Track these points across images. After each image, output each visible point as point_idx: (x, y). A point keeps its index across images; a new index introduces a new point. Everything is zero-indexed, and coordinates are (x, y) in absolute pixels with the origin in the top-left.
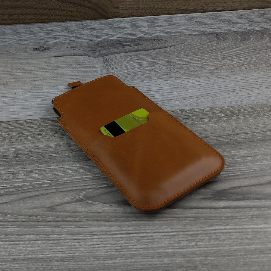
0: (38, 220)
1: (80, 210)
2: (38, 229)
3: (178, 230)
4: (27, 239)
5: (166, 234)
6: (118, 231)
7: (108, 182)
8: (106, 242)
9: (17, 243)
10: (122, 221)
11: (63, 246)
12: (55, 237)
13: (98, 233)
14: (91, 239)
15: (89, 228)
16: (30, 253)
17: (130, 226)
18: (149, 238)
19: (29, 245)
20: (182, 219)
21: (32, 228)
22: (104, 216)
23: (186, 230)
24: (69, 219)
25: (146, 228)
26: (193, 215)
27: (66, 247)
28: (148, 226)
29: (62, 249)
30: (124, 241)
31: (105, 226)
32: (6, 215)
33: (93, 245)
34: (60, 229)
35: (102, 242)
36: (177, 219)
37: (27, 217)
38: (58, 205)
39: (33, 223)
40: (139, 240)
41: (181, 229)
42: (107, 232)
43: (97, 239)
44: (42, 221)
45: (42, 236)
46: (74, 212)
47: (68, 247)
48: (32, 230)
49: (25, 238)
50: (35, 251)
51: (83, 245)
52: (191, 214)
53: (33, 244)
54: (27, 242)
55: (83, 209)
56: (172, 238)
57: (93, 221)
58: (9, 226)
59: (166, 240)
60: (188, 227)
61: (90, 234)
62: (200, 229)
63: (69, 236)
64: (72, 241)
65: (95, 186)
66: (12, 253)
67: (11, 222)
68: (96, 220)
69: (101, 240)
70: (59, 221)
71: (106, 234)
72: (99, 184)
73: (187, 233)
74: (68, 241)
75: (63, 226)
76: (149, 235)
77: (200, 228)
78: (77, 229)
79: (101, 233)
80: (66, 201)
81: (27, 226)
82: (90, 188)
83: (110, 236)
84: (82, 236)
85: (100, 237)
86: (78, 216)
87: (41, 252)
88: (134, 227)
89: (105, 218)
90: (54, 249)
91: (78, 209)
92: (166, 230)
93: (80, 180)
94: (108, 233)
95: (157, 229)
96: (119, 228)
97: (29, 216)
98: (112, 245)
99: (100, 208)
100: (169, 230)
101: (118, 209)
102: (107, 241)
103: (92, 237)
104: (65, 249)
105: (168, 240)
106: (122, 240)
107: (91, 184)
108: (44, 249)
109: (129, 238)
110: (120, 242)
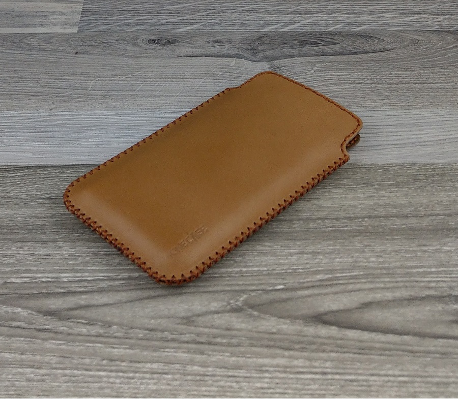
0: (166, 338)
1: (237, 326)
2: (166, 354)
3: (413, 373)
4: (148, 370)
5: (392, 379)
6: (306, 367)
7: (285, 282)
8: (286, 386)
9: (131, 375)
10: (312, 351)
11: (211, 386)
12: (195, 370)
13: (272, 369)
14: (260, 378)
15: (255, 359)
16: (153, 395)
17: (326, 361)
18: (361, 383)
19: (151, 381)
20: (419, 354)
21: (155, 351)
22: (280, 340)
23: (427, 374)
24: (219, 340)
25: (356, 367)
26: (439, 349)
27: (216, 389)
28: (358, 361)
29: (209, 391)
30: (316, 387)
31: (283, 357)
32: (110, 326)
33: (262, 388)
34: (204, 356)
35: (279, 386)
36: (410, 354)
37: (147, 332)
38: (199, 315)
39: (157, 343)
40: (343, 386)
41: (419, 373)
42: (287, 367)
43: (270, 378)
44: (173, 340)
45: (173, 366)
46: (228, 329)
47: (220, 389)
48: (155, 354)
49: (144, 367)
50: (161, 392)
51: (245, 388)
52: (435, 346)
53: (159, 379)
54: (148, 376)
55: (243, 326)
56: (403, 387)
57: (261, 346)
58: (116, 344)
59: (393, 389)
60: (431, 370)
61: (258, 369)
62: (451, 374)
63: (220, 370)
64: (226, 379)
65: (263, 287)
66: (122, 392)
67: (120, 338)
68: (268, 346)
69: (277, 381)
70: (202, 343)
71: (285, 372)
72: (270, 283)
73: (429, 379)
74: (218, 378)
75: (210, 353)
76: (361, 378)
77: (452, 372)
78: (233, 359)
79: (277, 369)
80: (213, 309)
81: (146, 348)
82: (255, 290)
83: (291, 376)
84: (243, 371)
85: (274, 375)
86: (235, 336)
87: (173, 394)
88: (334, 363)
89: (282, 344)
90: (196, 391)
91: (234, 323)
92: (390, 372)
93: (236, 273)
94: (288, 370)
95: (375, 368)
96: (307, 363)
97: (151, 330)
98: (297, 392)
99: (274, 326)
100: (397, 373)
101: (305, 329)
102: (288, 384)
103: (261, 375)
104: (214, 391)
105: (396, 389)
106: (314, 384)
107: (256, 282)
108: (177, 390)
109: (326, 382)
110: (310, 387)
